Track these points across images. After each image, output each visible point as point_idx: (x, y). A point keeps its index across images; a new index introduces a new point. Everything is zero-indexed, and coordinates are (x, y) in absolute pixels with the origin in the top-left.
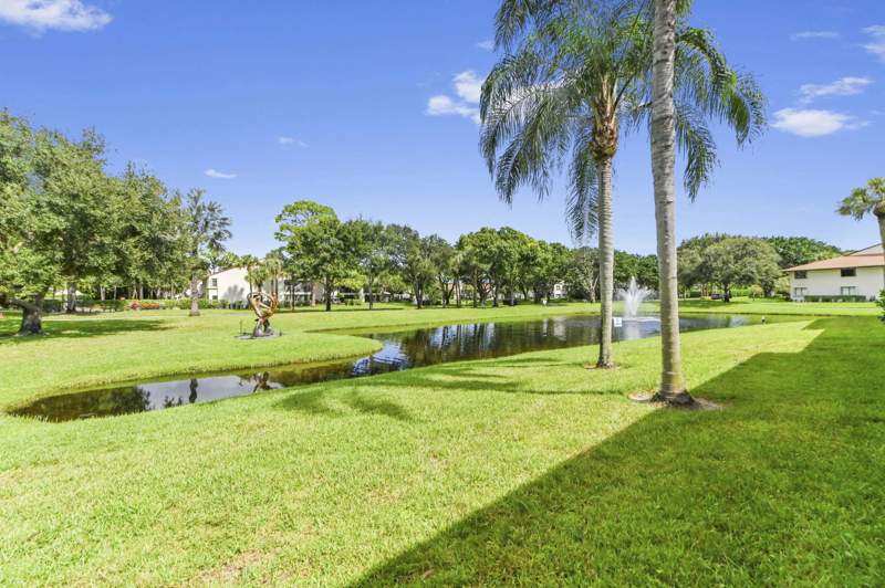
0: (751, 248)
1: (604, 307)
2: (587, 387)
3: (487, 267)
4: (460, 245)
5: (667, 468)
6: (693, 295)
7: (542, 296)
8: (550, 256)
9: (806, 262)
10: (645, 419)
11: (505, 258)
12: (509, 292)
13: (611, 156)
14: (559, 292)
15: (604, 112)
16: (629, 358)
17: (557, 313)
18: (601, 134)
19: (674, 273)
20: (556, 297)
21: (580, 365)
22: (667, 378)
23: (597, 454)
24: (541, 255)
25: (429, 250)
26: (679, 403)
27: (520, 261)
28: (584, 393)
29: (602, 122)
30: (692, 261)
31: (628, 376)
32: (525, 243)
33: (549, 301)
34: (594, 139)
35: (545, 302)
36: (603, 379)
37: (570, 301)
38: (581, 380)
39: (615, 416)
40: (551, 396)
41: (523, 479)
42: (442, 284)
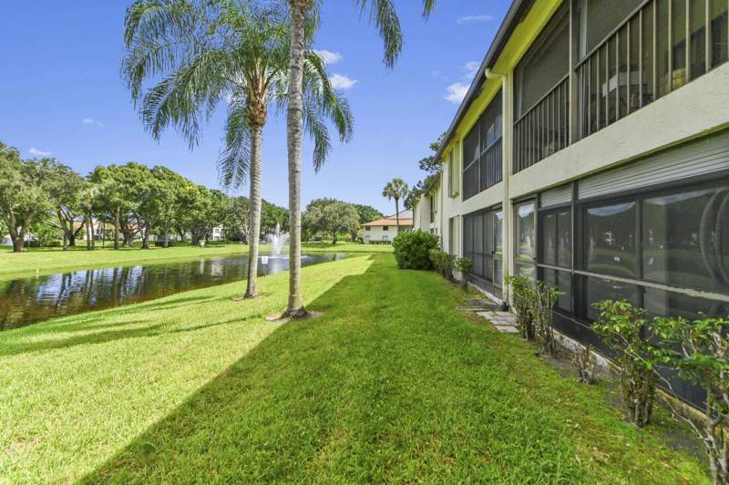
0: (347, 209)
1: (252, 248)
2: (233, 317)
3: (135, 205)
4: (96, 177)
5: (284, 365)
6: (317, 239)
7: (201, 238)
8: (209, 201)
9: (370, 221)
10: (274, 333)
11: (159, 198)
12: (162, 233)
13: (262, 125)
14: (218, 235)
15: (257, 88)
16: (271, 288)
17: (214, 254)
18: (254, 105)
19: (299, 223)
20: (214, 239)
21: (230, 298)
22: (292, 299)
23: (234, 371)
24: (200, 199)
25: (41, 176)
26: (299, 317)
27: (176, 202)
28: (229, 322)
29: (255, 95)
30: (317, 216)
31: (267, 302)
32: (183, 186)
33: (207, 243)
34: (248, 107)
35: (203, 243)
36: (248, 307)
37: (228, 243)
38: (230, 311)
39: (253, 335)
40: (198, 330)
41: (155, 418)
42: (64, 222)
